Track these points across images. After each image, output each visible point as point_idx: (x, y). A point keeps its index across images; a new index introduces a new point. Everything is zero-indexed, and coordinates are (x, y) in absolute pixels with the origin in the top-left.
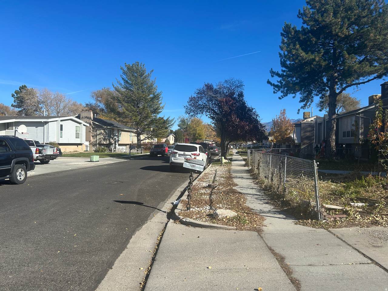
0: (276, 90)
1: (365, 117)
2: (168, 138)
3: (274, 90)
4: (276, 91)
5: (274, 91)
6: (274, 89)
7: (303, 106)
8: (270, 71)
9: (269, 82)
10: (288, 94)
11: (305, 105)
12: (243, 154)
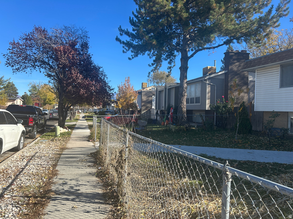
0: (125, 49)
1: (212, 84)
2: (15, 102)
3: (124, 49)
4: (125, 51)
5: (123, 51)
6: (123, 47)
7: (154, 69)
8: (119, 29)
9: (117, 39)
10: (138, 54)
11: (156, 68)
12: (89, 118)
